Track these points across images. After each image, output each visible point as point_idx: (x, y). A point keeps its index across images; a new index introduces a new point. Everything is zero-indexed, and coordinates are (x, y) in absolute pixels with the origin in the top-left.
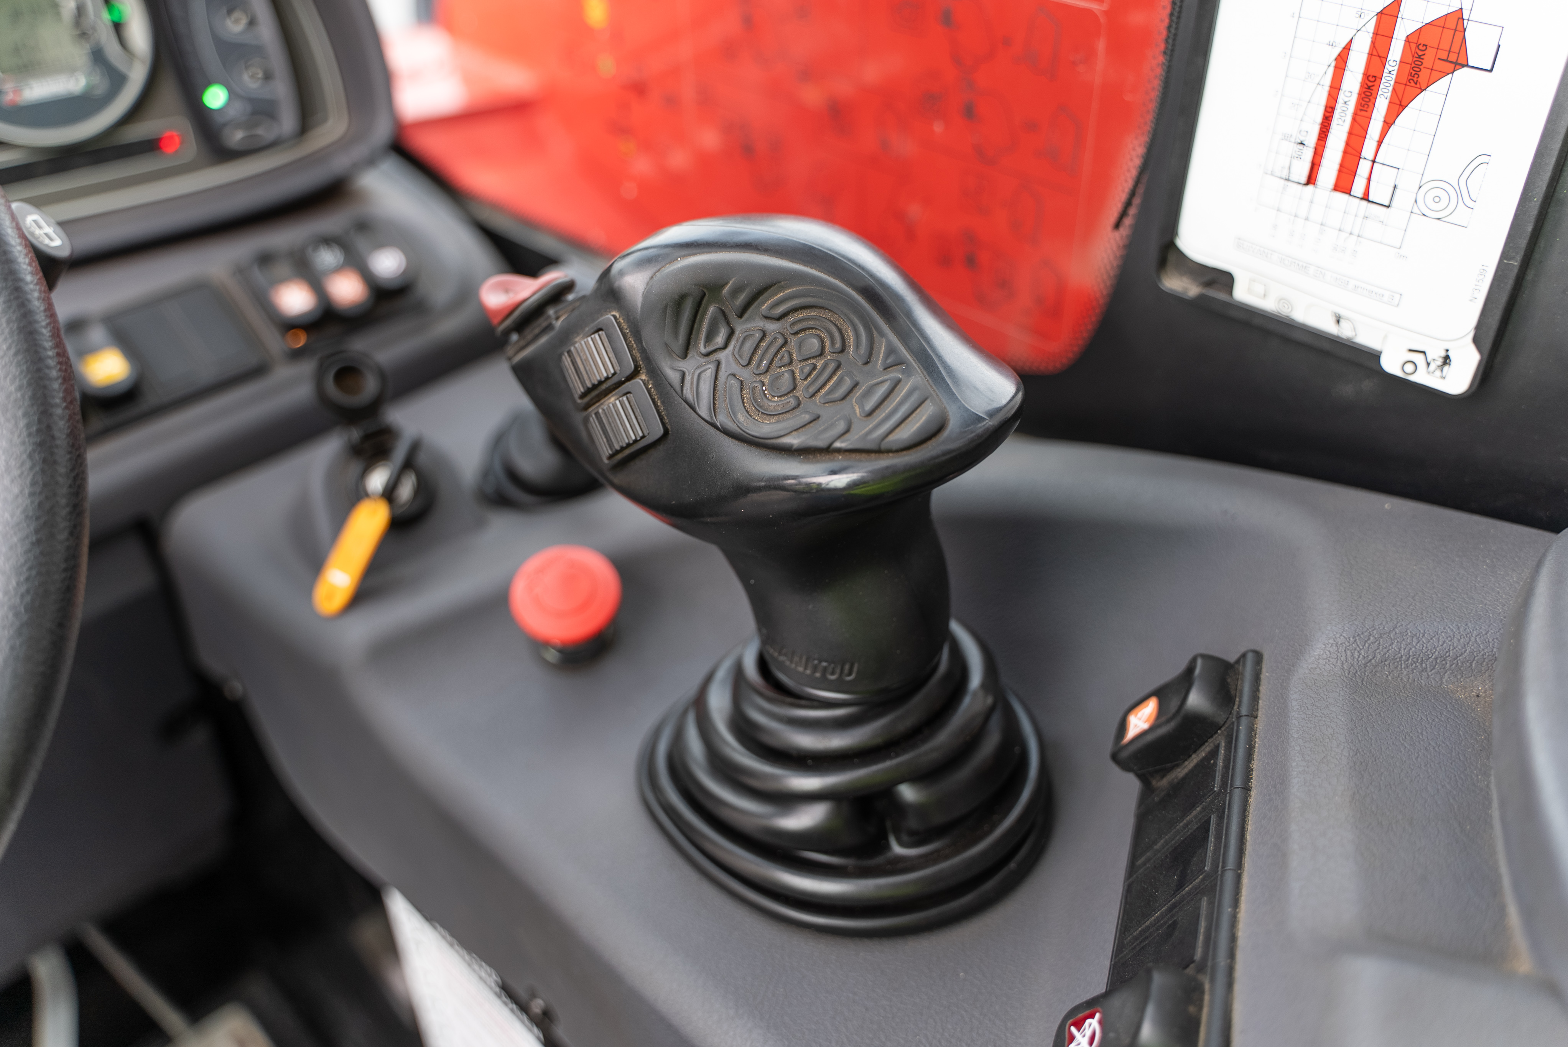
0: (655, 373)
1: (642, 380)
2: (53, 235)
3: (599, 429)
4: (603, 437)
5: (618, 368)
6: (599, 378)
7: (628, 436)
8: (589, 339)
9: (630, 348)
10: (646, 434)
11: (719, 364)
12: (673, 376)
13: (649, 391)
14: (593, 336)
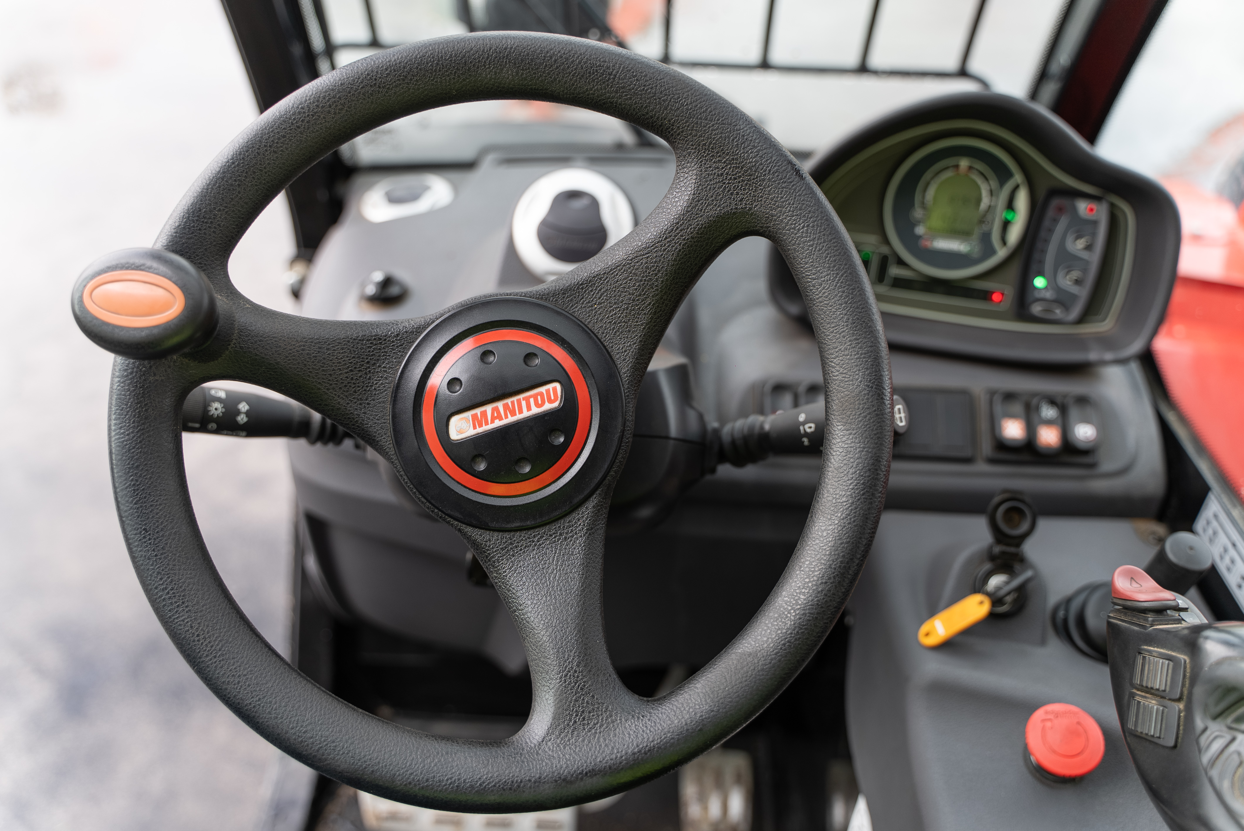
0: (1189, 709)
1: (1179, 708)
2: (903, 419)
3: (1135, 711)
4: (1134, 717)
5: (1168, 689)
6: (1152, 686)
7: (1149, 729)
8: (1161, 661)
9: (1183, 685)
10: (1162, 736)
11: (1233, 739)
12: (1199, 723)
13: (1179, 717)
14: (1164, 660)
